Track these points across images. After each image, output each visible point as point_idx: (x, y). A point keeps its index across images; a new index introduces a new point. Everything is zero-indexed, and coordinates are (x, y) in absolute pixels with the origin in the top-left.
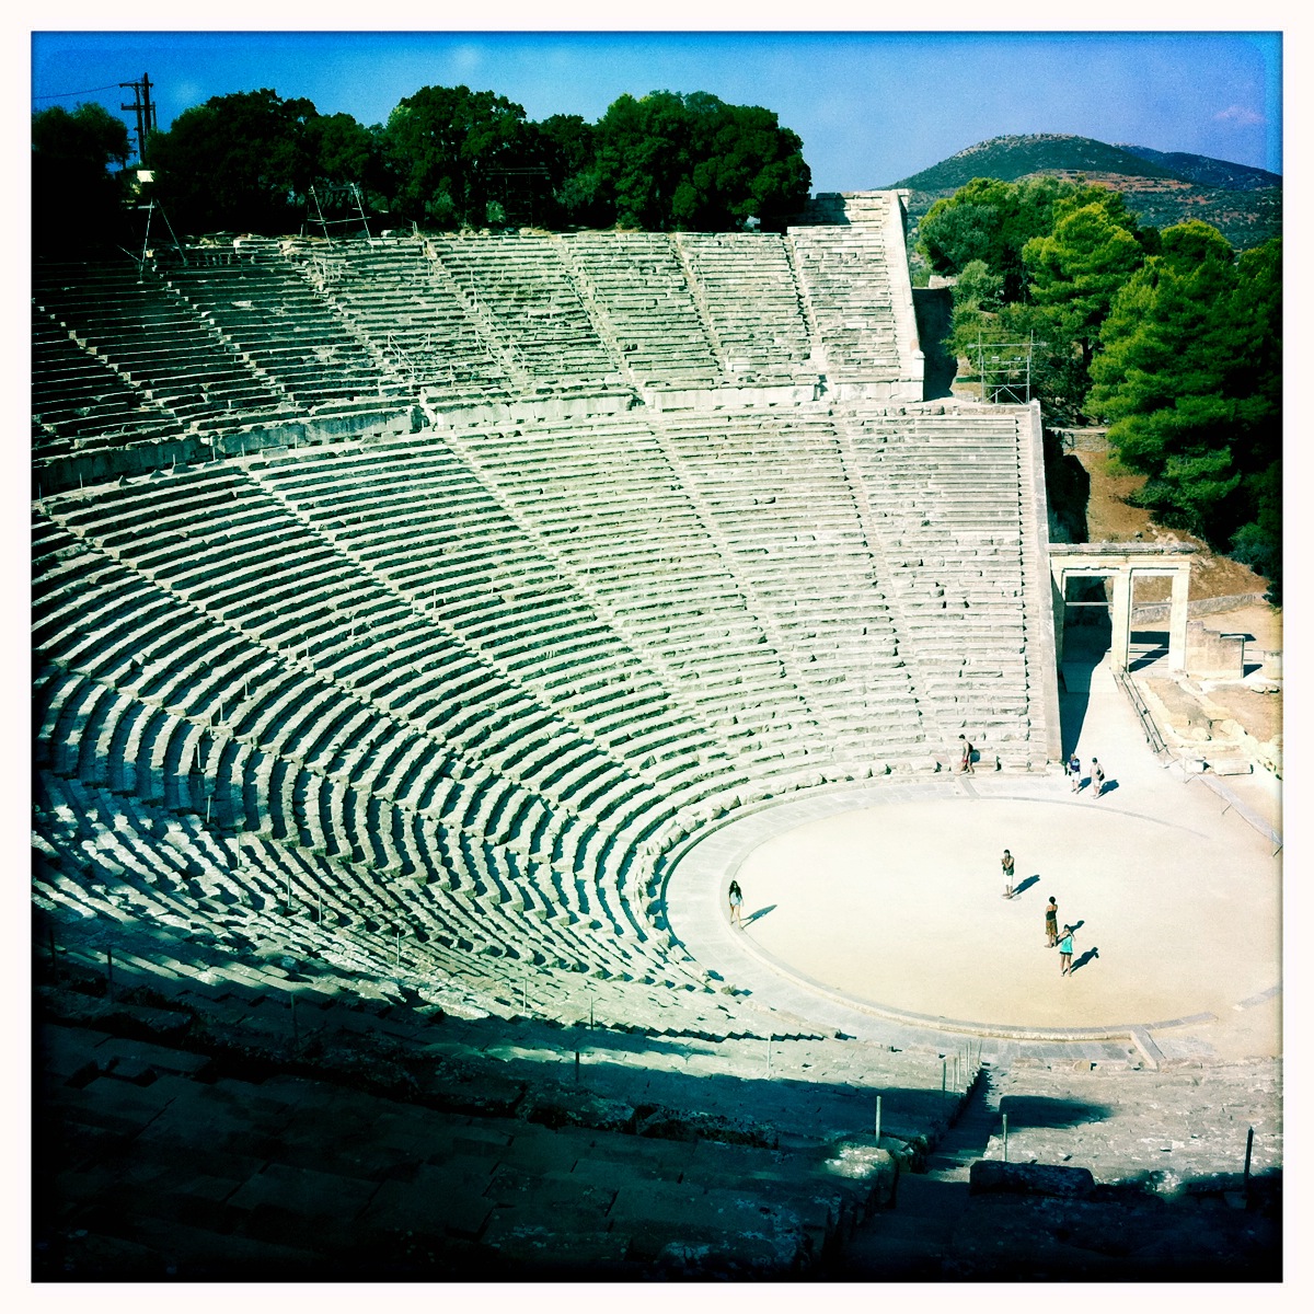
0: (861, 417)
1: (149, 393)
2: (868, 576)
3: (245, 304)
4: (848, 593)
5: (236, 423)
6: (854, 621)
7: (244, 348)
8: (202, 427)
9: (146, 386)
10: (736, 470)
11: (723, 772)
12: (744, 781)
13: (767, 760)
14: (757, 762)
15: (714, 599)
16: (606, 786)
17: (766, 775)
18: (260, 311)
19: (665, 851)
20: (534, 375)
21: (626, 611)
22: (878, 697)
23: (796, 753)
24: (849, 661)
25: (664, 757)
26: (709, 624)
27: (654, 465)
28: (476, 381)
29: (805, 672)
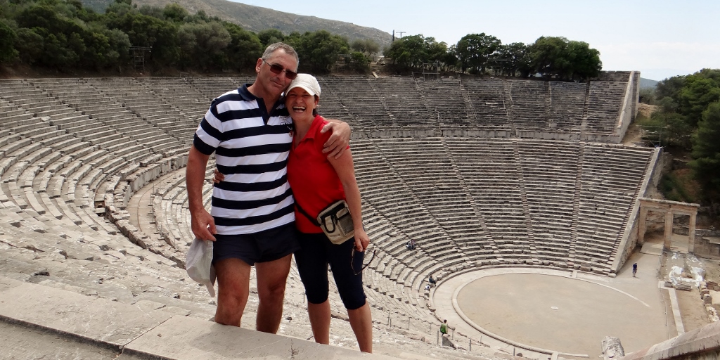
0: (591, 147)
11: (489, 253)
12: (495, 258)
13: (506, 252)
14: (503, 253)
15: (511, 199)
16: (444, 249)
17: (505, 257)
18: (400, 97)
19: (452, 272)
20: (480, 123)
21: (478, 199)
22: (557, 240)
23: (518, 252)
24: (551, 226)
25: (470, 245)
26: (506, 207)
27: (509, 155)
28: (459, 123)
29: (534, 227)
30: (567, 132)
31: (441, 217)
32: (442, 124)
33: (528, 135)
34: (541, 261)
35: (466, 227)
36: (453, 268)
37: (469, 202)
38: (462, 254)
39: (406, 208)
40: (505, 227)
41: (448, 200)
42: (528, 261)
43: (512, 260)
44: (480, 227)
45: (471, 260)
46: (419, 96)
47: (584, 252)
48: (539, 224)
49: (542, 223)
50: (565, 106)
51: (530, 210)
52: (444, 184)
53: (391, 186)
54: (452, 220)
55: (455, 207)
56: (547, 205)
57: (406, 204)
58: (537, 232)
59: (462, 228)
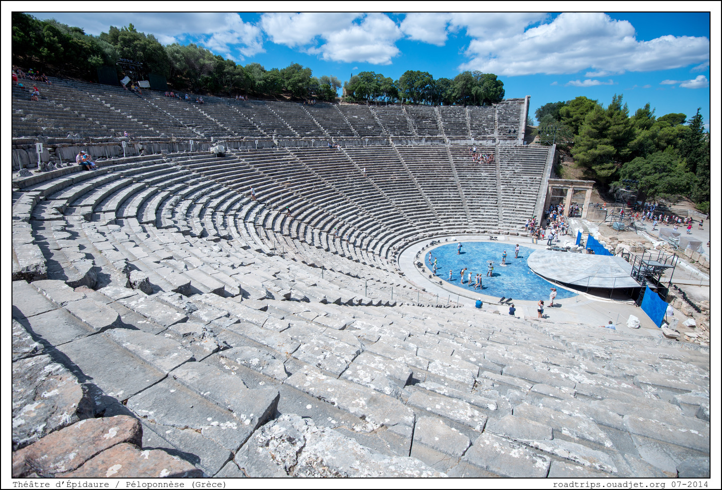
0: (504, 147)
1: (326, 131)
2: (494, 184)
3: (356, 117)
4: (487, 188)
5: (342, 138)
6: (487, 195)
7: (352, 125)
10: (465, 158)
11: (436, 226)
12: (442, 229)
13: (450, 225)
14: (447, 225)
15: (449, 186)
16: (401, 225)
17: (448, 229)
18: (359, 118)
19: (410, 241)
20: (420, 134)
21: (424, 187)
22: (487, 213)
23: (459, 225)
24: (482, 204)
25: (421, 221)
26: (445, 192)
27: (444, 155)
28: (405, 135)
29: (469, 206)
30: (484, 138)
31: (396, 200)
32: (392, 136)
33: (456, 142)
34: (477, 230)
35: (417, 208)
36: (410, 238)
37: (417, 190)
38: (416, 228)
39: (369, 195)
40: (446, 206)
41: (401, 188)
42: (467, 230)
43: (455, 231)
44: (427, 207)
45: (424, 232)
46: (373, 118)
47: (510, 221)
48: (472, 203)
49: (475, 202)
50: (480, 121)
51: (464, 193)
52: (396, 177)
53: (356, 179)
54: (405, 203)
55: (407, 193)
56: (476, 189)
57: (369, 191)
58: (472, 209)
59: (414, 208)
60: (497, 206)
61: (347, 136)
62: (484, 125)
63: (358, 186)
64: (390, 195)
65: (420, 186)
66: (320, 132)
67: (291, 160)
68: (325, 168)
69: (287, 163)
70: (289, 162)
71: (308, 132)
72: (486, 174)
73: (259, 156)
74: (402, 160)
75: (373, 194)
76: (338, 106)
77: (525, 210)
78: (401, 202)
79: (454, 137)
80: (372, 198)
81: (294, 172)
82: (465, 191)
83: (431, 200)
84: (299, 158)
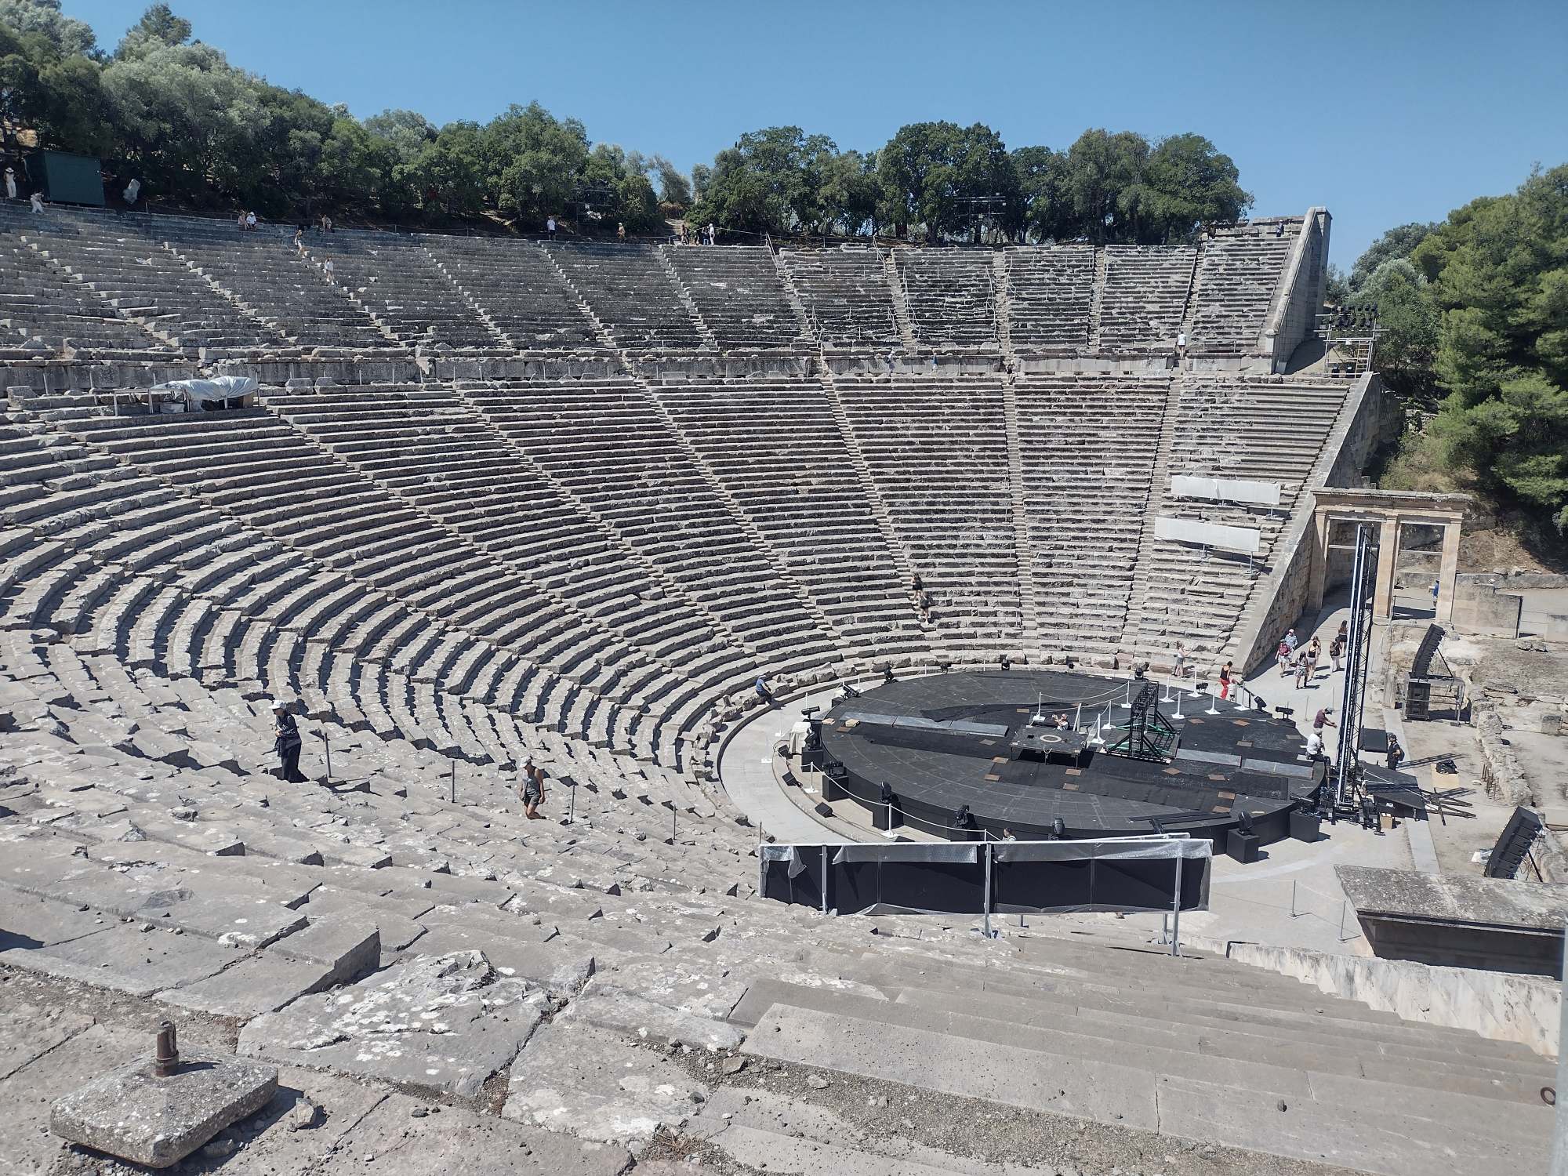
0: (1199, 384)
1: (606, 331)
2: (1139, 506)
3: (722, 285)
4: (1110, 518)
5: (658, 355)
6: (1103, 540)
7: (700, 311)
8: (628, 356)
9: (605, 327)
10: (1060, 418)
11: (910, 639)
12: (927, 649)
14: (947, 636)
15: (984, 511)
16: (788, 630)
17: (950, 648)
18: (731, 288)
19: (802, 684)
20: (925, 341)
21: (898, 512)
22: (1092, 601)
23: (989, 635)
24: (1080, 572)
25: (861, 620)
26: (968, 529)
27: (991, 410)
28: (874, 344)
29: (1035, 574)
30: (1140, 355)
31: (791, 554)
32: (829, 347)
33: (1042, 366)
34: (1045, 655)
35: (859, 579)
36: (808, 674)
37: (875, 522)
38: (837, 643)
39: (701, 535)
40: (960, 575)
41: (820, 516)
44: (896, 576)
45: (862, 655)
46: (779, 287)
47: (1162, 628)
48: (1050, 566)
49: (1059, 565)
50: (1139, 297)
51: (1030, 534)
52: (814, 480)
53: (671, 484)
54: (822, 561)
55: (836, 532)
56: (1074, 521)
57: (706, 524)
58: (1044, 585)
59: (849, 580)
60: (1131, 578)
61: (676, 345)
62: (1150, 307)
63: (673, 506)
64: (776, 537)
65: (886, 510)
66: (587, 334)
67: (457, 422)
68: (573, 449)
69: (443, 432)
70: (449, 428)
71: (543, 332)
72: (1118, 473)
73: (349, 409)
74: (848, 426)
75: (717, 533)
76: (669, 253)
77: (1220, 590)
78: (809, 559)
79: (1038, 349)
80: (708, 544)
81: (461, 458)
82: (1034, 528)
83: (913, 556)
84: (487, 416)
